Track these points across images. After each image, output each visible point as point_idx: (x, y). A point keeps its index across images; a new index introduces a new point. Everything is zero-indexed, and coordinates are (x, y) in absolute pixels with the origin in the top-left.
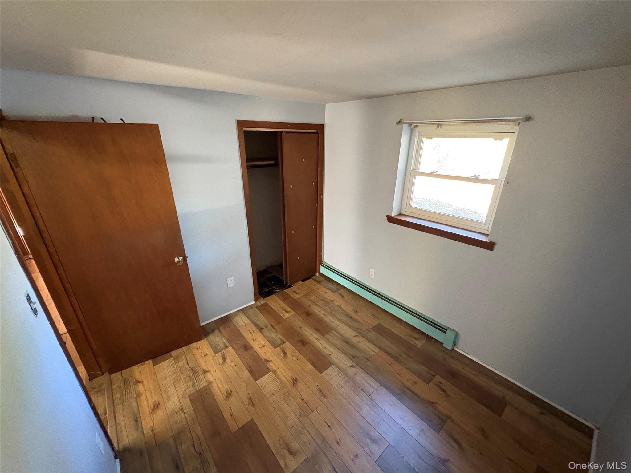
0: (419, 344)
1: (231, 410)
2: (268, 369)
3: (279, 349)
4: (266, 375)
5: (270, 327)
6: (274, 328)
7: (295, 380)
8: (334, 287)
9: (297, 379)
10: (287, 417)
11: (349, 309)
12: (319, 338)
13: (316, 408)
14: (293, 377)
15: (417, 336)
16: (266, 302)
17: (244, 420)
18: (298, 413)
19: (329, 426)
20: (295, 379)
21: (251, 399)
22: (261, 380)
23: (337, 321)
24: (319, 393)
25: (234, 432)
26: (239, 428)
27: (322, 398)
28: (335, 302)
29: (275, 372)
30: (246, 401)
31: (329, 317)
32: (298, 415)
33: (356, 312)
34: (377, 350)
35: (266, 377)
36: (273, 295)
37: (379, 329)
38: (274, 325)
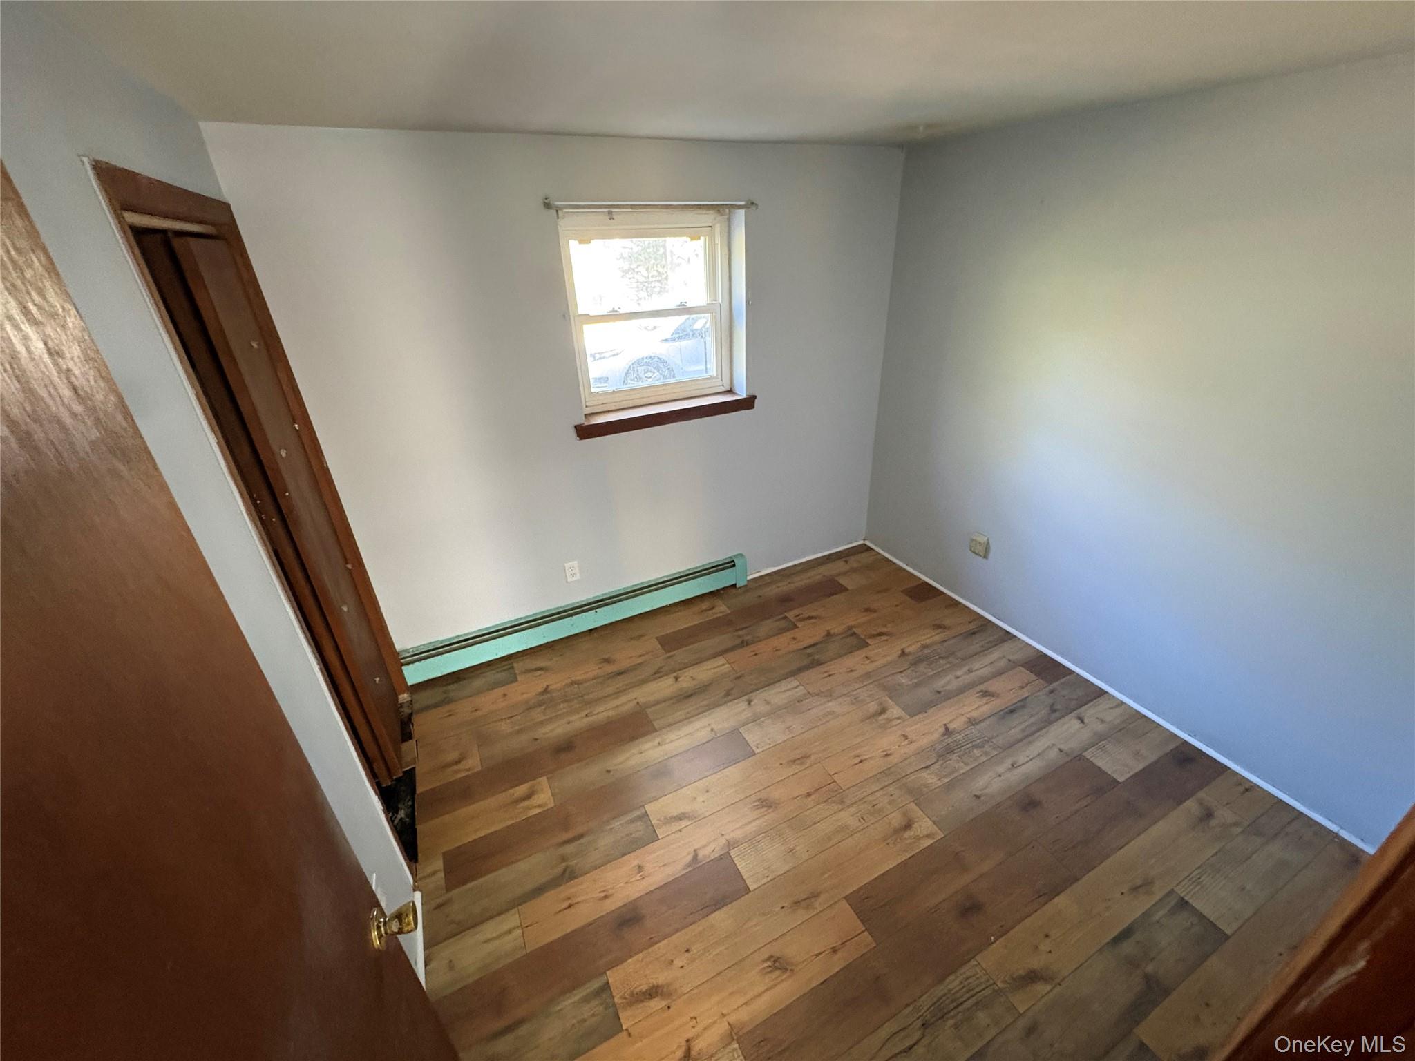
0: (722, 608)
1: (821, 953)
2: (721, 858)
3: (661, 830)
4: (738, 865)
5: (569, 849)
6: (581, 836)
7: (762, 802)
8: (492, 676)
9: (761, 799)
10: (843, 828)
11: (591, 670)
12: (658, 740)
13: (829, 774)
14: (755, 806)
15: (705, 605)
16: (444, 854)
17: (849, 919)
18: (836, 807)
19: (861, 761)
20: (758, 803)
21: (797, 903)
22: (748, 878)
23: (617, 698)
24: (798, 764)
25: (875, 941)
26: (866, 929)
27: (808, 762)
28: (551, 687)
29: (731, 845)
30: (802, 915)
31: (601, 709)
32: (840, 807)
33: (607, 661)
34: (721, 660)
35: (741, 865)
36: (419, 828)
37: (670, 643)
38: (569, 835)
